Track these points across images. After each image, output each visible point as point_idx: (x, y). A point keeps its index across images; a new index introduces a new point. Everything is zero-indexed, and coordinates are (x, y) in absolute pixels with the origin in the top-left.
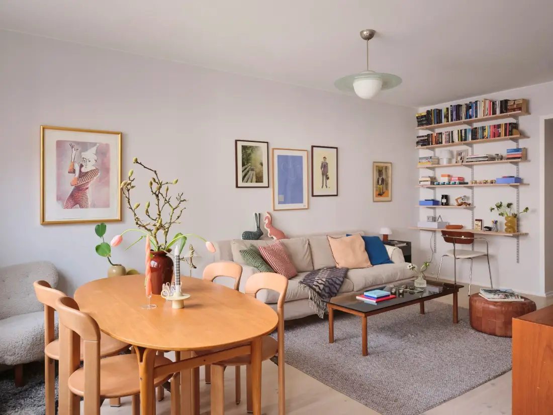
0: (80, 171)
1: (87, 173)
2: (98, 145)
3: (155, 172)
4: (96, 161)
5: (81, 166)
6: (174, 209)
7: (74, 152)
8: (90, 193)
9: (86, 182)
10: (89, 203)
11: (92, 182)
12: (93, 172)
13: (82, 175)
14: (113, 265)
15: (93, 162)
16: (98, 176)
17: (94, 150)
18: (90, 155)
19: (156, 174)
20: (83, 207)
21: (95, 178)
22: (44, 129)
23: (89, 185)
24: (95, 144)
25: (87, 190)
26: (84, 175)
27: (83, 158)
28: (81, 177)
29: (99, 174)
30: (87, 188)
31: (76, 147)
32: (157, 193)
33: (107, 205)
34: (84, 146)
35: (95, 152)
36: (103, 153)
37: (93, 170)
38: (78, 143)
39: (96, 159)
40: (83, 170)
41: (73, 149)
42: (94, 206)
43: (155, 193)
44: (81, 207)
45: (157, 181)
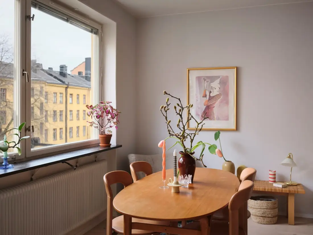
0: (210, 96)
1: (213, 97)
2: (221, 77)
3: (179, 99)
4: (220, 88)
5: (210, 92)
6: (199, 124)
7: (206, 83)
8: (216, 111)
9: (213, 102)
10: (215, 117)
11: (217, 103)
12: (218, 96)
13: (211, 98)
14: (226, 161)
15: (218, 89)
16: (220, 99)
17: (218, 81)
18: (216, 84)
19: (180, 101)
20: (211, 120)
21: (219, 100)
22: (189, 70)
23: (215, 105)
24: (218, 77)
25: (214, 108)
26: (212, 98)
27: (212, 87)
28: (210, 100)
29: (221, 97)
30: (214, 107)
31: (207, 80)
32: (180, 114)
33: (227, 119)
34: (212, 79)
35: (219, 83)
36: (224, 82)
37: (218, 95)
38: (209, 77)
39: (219, 87)
40: (212, 95)
41: (206, 81)
42: (218, 119)
43: (179, 114)
44: (210, 119)
45: (180, 105)
